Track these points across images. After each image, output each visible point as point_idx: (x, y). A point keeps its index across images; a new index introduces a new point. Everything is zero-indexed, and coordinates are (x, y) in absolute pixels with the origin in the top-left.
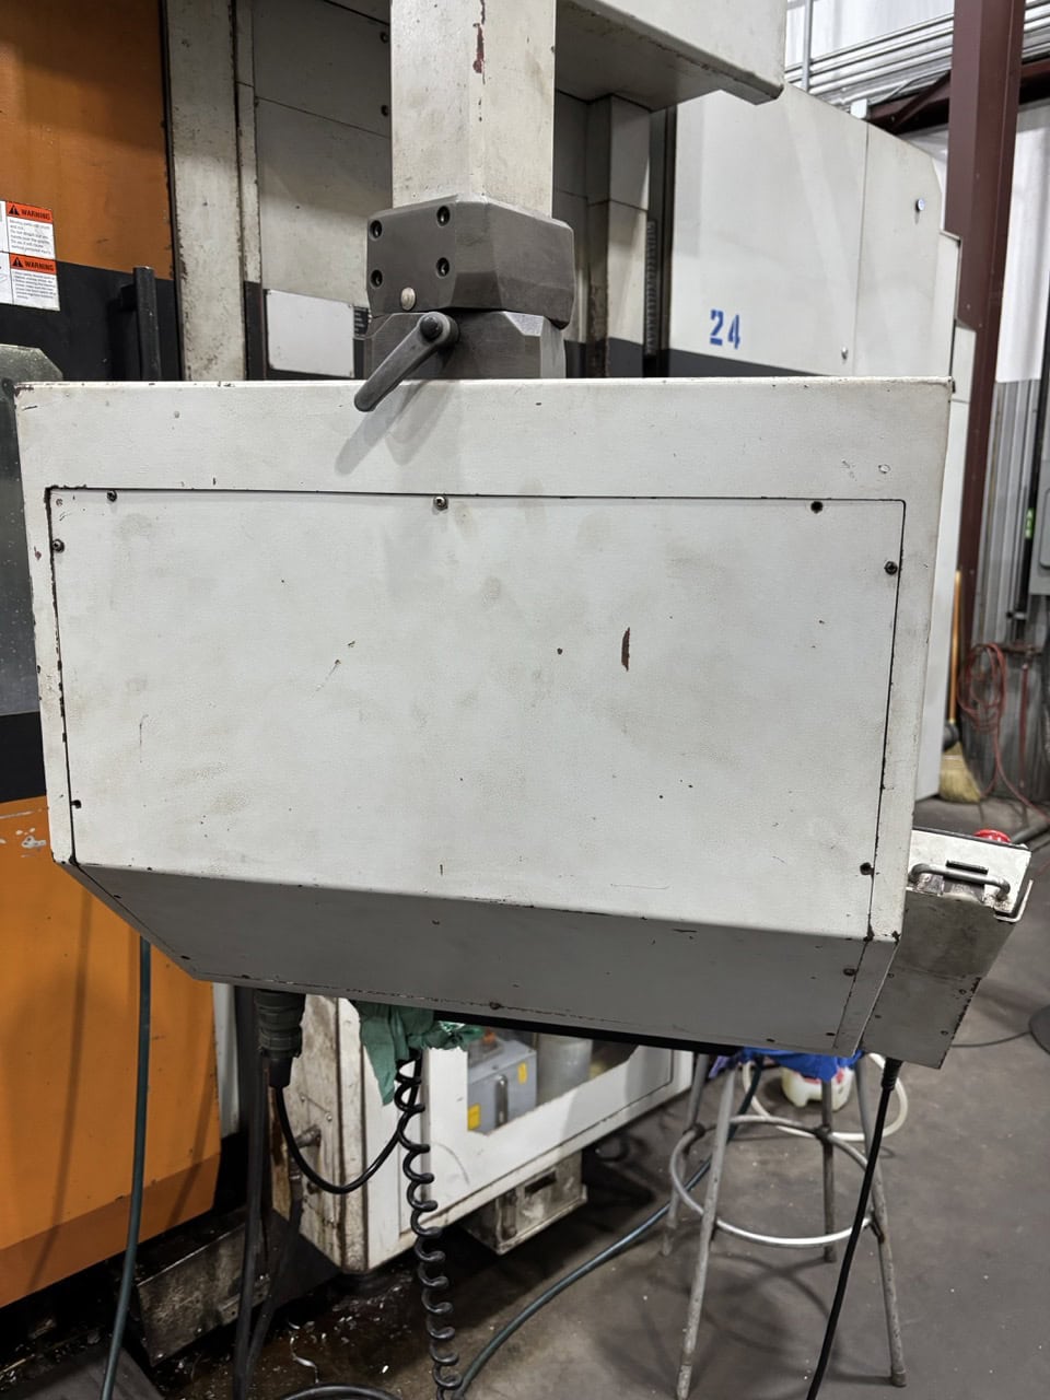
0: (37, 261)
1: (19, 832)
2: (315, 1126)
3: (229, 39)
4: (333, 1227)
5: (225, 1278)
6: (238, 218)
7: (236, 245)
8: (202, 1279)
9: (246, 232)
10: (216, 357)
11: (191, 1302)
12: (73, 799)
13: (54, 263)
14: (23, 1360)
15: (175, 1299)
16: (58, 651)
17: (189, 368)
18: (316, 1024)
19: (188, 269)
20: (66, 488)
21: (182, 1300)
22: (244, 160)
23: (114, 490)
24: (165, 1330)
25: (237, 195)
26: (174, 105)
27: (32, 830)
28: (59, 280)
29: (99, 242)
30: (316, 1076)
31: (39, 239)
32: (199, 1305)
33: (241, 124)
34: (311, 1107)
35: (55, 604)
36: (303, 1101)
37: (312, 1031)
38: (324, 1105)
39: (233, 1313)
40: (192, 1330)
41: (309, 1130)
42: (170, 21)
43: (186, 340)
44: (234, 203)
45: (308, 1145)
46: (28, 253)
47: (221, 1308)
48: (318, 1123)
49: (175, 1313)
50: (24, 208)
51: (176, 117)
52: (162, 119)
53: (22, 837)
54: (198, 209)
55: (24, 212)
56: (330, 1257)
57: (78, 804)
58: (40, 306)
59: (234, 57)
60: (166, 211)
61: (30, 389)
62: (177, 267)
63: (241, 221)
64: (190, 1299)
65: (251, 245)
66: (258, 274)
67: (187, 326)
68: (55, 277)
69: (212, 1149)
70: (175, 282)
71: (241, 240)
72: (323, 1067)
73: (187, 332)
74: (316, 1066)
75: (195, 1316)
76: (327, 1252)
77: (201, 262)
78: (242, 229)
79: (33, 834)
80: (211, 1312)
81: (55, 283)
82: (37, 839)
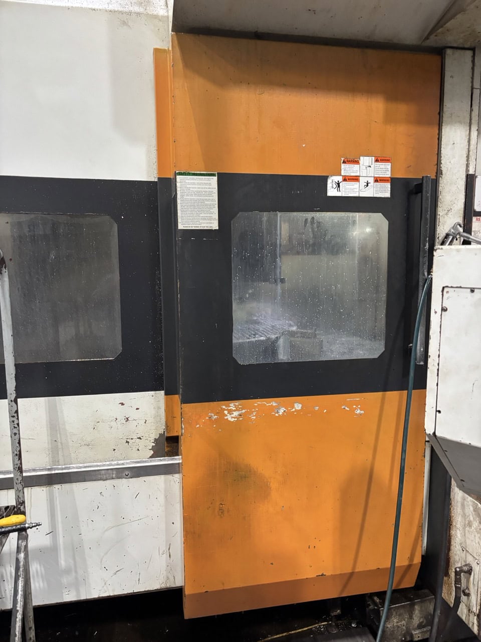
0: (383, 179)
1: (354, 406)
2: (469, 564)
3: (471, 70)
4: (475, 615)
5: (416, 620)
6: (467, 147)
7: (465, 159)
8: (406, 617)
9: (471, 153)
10: (451, 209)
11: (401, 625)
12: (438, 410)
13: (390, 179)
14: (326, 623)
15: (395, 621)
16: (439, 350)
17: (439, 215)
18: (474, 516)
19: (443, 173)
20: (452, 287)
21: (397, 622)
22: (473, 121)
23: (474, 288)
24: (389, 633)
25: (468, 137)
26: (444, 104)
27: (359, 406)
28: (391, 185)
29: (408, 167)
30: (472, 541)
31: (385, 170)
32: (404, 627)
33: (473, 106)
34: (468, 554)
35: (440, 332)
36: (463, 551)
37: (472, 519)
38: (475, 557)
39: (419, 637)
40: (400, 637)
41: (466, 565)
42: (446, 69)
43: (439, 203)
44: (467, 141)
45: (465, 572)
46: (381, 176)
47: (414, 633)
48: (471, 563)
49: (394, 627)
50: (381, 158)
51: (445, 109)
52: (439, 111)
53: (356, 409)
54: (450, 146)
55: (381, 160)
56: (472, 629)
57: (439, 412)
58: (383, 196)
59: (472, 78)
60: (437, 150)
61: (442, 249)
62: (439, 173)
63: (469, 149)
64: (400, 623)
65: (472, 158)
66: (474, 170)
67: (440, 197)
68: (390, 184)
69: (418, 560)
70: (436, 179)
71: (468, 157)
72: (477, 538)
73: (440, 199)
74: (473, 536)
75: (402, 632)
76: (470, 626)
77: (449, 169)
78: (469, 151)
79: (360, 408)
80: (408, 633)
81: (390, 186)
82: (361, 410)
